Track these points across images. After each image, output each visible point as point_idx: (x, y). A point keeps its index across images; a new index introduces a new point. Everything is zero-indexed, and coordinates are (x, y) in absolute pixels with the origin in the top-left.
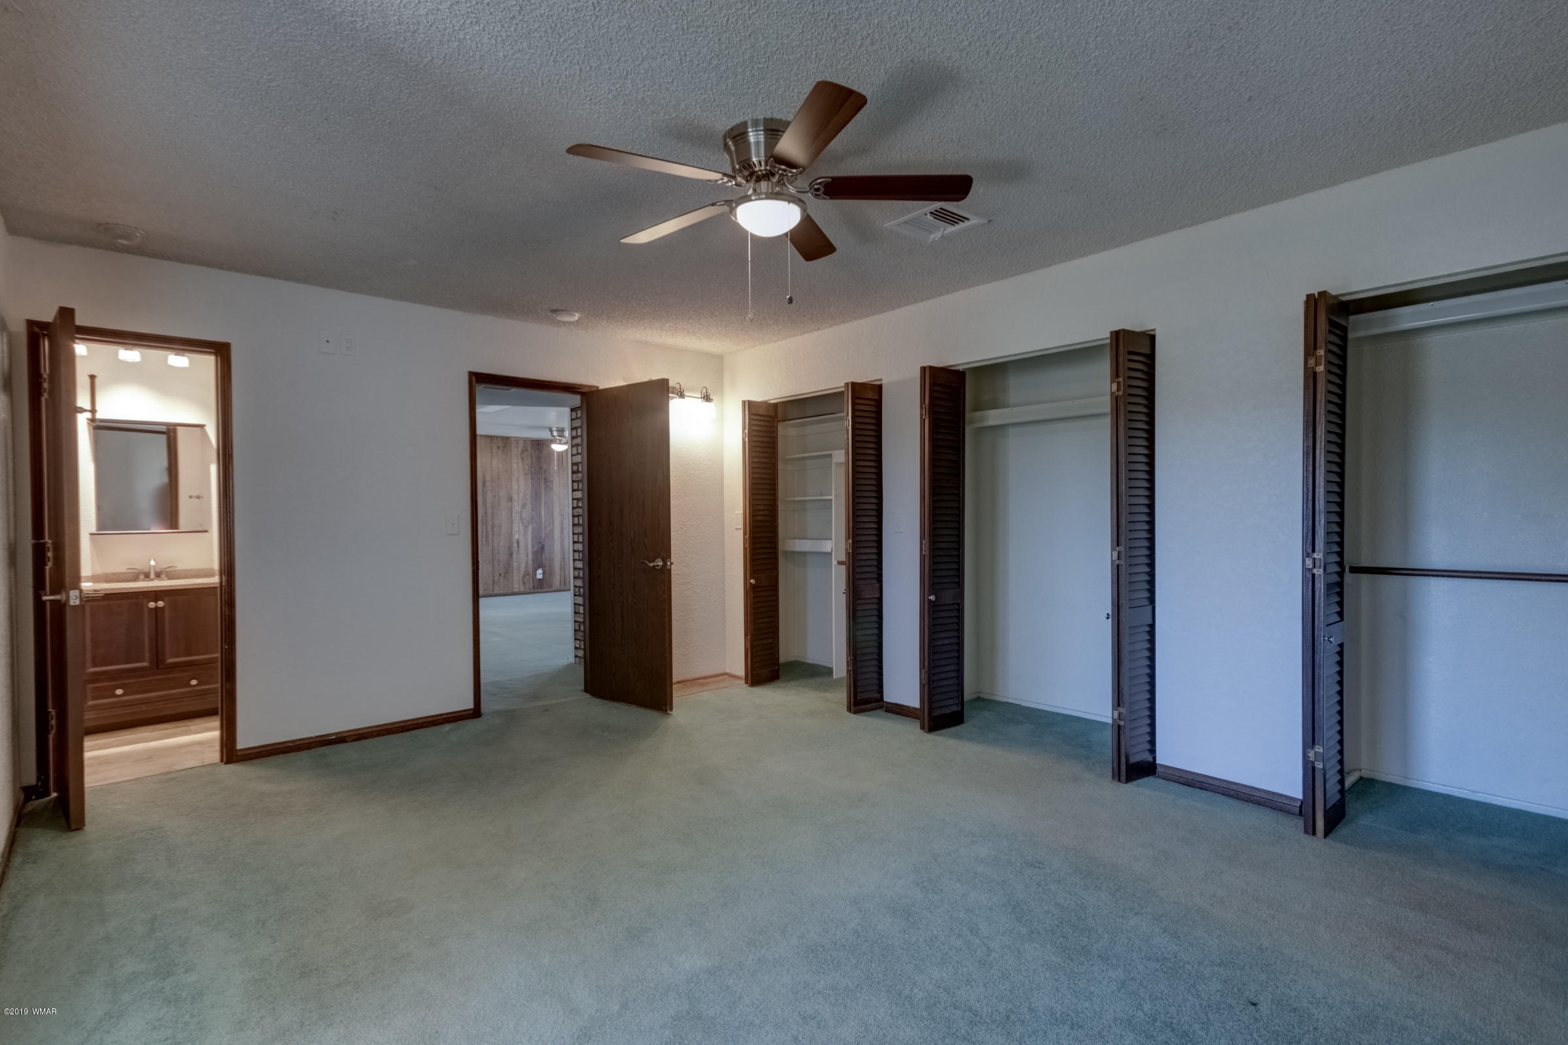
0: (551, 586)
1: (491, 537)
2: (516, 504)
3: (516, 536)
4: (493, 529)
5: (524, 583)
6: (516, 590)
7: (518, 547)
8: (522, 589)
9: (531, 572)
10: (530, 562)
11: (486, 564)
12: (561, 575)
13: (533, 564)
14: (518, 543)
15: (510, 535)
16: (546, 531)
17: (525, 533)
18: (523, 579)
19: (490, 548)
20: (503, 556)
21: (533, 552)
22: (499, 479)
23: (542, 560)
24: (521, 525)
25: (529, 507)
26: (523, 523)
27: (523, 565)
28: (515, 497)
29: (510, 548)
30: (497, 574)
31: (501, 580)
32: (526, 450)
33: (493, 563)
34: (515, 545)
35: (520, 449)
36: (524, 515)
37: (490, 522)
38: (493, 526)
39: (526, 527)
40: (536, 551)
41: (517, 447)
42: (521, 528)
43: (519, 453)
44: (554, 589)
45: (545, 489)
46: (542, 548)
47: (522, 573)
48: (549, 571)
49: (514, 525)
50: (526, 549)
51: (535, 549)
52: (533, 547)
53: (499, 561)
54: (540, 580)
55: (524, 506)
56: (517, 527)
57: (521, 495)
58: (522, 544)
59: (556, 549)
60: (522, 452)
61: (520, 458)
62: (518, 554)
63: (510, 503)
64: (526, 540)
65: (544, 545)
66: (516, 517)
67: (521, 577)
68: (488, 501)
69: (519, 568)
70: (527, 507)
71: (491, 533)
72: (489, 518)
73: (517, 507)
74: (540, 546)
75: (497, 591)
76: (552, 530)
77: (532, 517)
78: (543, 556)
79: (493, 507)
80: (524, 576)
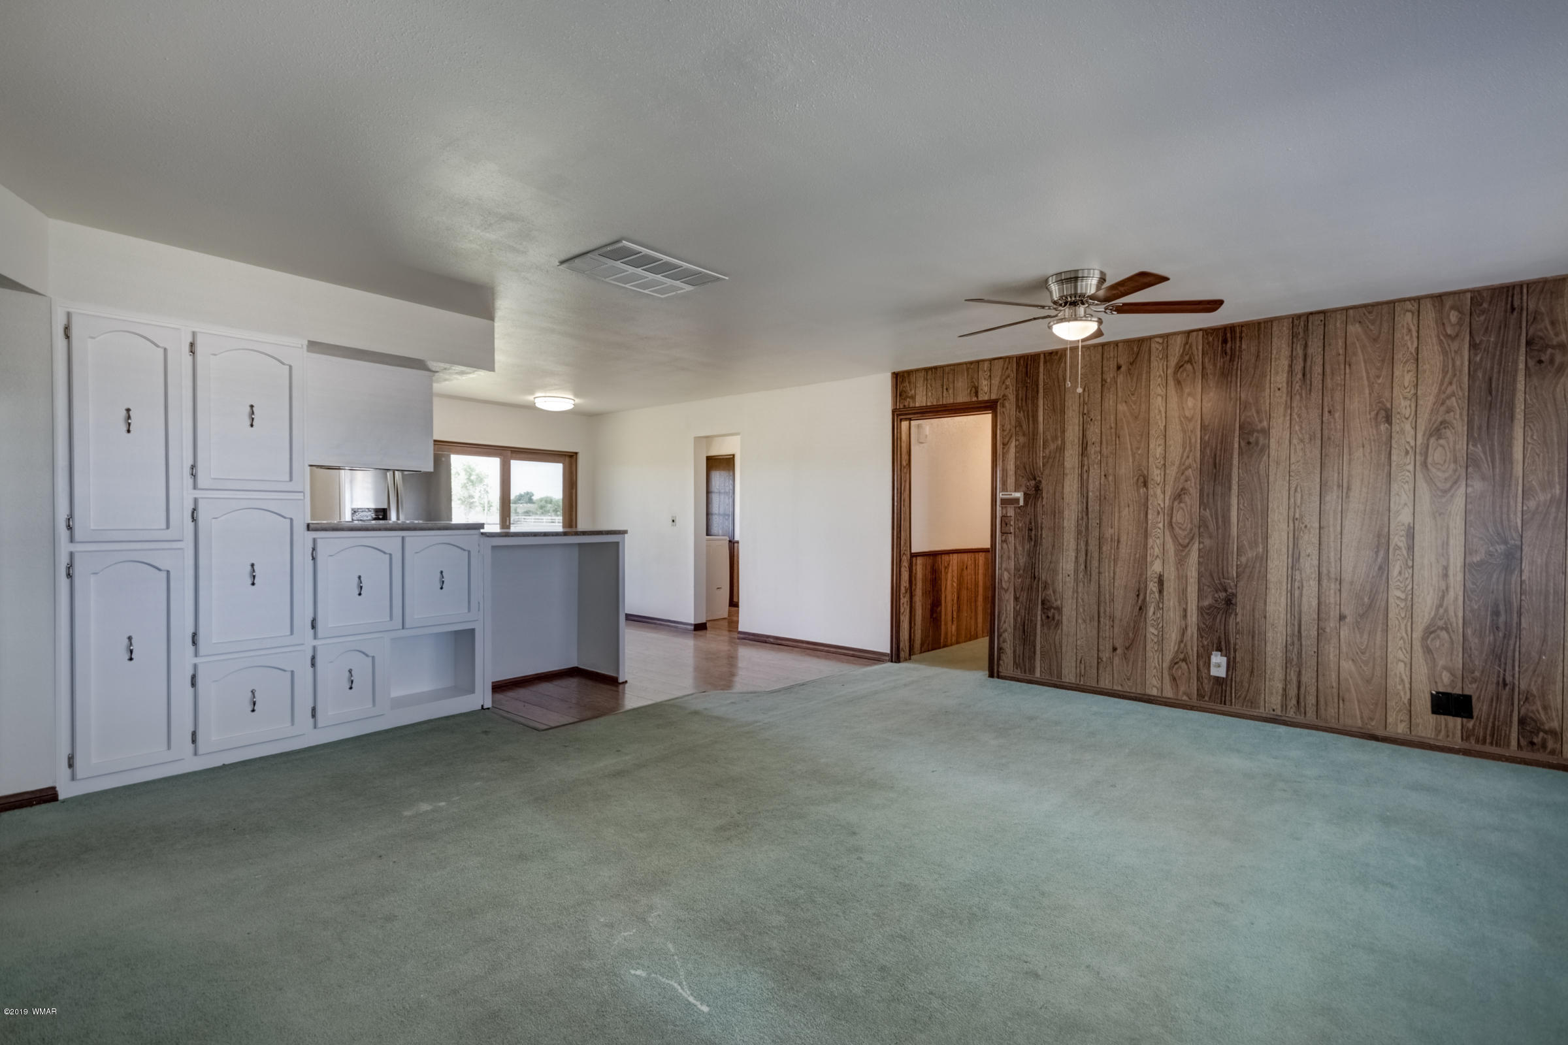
0: (1253, 703)
1: (1095, 563)
2: (1159, 491)
3: (1157, 567)
4: (1100, 548)
5: (1174, 679)
6: (1155, 692)
7: (1161, 591)
8: (1169, 693)
9: (1193, 657)
10: (1192, 630)
11: (1084, 621)
12: (1286, 681)
13: (1200, 636)
14: (1161, 582)
15: (1142, 562)
16: (1243, 559)
17: (1181, 562)
18: (1171, 668)
19: (1094, 587)
20: (1122, 608)
21: (1201, 610)
22: (1118, 436)
23: (1226, 634)
24: (1169, 539)
25: (1192, 499)
26: (1175, 537)
27: (1173, 636)
28: (1156, 474)
29: (1140, 593)
30: (1109, 647)
31: (1116, 661)
32: (1190, 361)
33: (1099, 621)
34: (1153, 586)
35: (1173, 361)
36: (1178, 517)
37: (1095, 533)
38: (1100, 539)
39: (1182, 548)
40: (1210, 607)
41: (1167, 357)
42: (1171, 547)
43: (1170, 371)
44: (1261, 711)
45: (1241, 453)
46: (1229, 602)
47: (1169, 656)
48: (1247, 664)
49: (1150, 542)
50: (1183, 594)
51: (1206, 603)
52: (1200, 597)
53: (1112, 619)
54: (1217, 679)
55: (1179, 496)
56: (1161, 544)
57: (1172, 471)
58: (1171, 586)
59: (1271, 608)
60: (1179, 367)
61: (1171, 382)
62: (1158, 608)
63: (1143, 490)
64: (1182, 578)
65: (1234, 595)
66: (1157, 523)
67: (1166, 665)
68: (1091, 487)
69: (1161, 640)
70: (1187, 498)
71: (1096, 555)
72: (1093, 523)
73: (1160, 498)
74: (1223, 595)
75: (1105, 683)
76: (1264, 558)
77: (1203, 523)
78: (1231, 621)
79: (1102, 499)
80: (1174, 663)
